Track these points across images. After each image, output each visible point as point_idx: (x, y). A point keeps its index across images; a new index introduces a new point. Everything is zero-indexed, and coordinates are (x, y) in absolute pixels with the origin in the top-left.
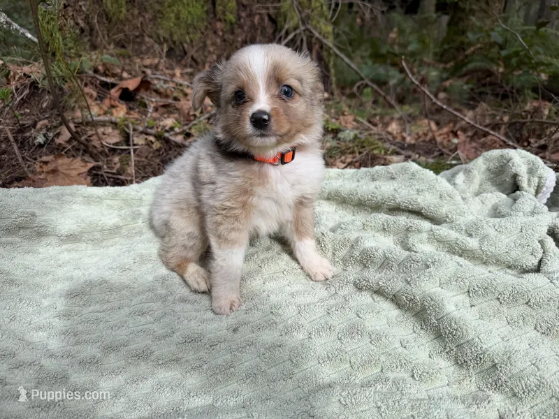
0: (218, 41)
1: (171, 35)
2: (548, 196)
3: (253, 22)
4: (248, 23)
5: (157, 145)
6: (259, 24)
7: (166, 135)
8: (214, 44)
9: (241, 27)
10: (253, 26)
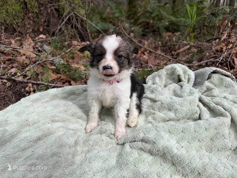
0: (31, 22)
1: (5, 21)
2: (193, 82)
3: (48, 12)
4: (45, 12)
5: (8, 84)
6: (51, 12)
7: (13, 78)
8: (29, 24)
9: (42, 14)
10: (48, 14)
